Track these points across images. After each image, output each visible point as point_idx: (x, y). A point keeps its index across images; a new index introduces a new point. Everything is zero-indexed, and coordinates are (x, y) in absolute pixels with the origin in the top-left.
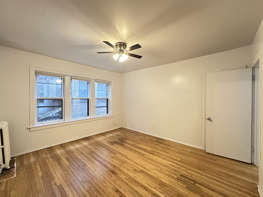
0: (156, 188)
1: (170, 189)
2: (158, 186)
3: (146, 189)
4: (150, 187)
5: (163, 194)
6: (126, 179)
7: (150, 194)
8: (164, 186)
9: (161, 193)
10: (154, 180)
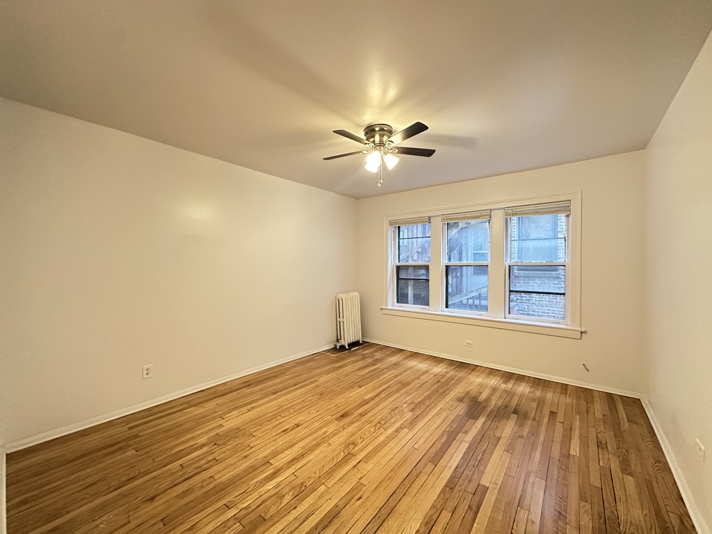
0: (293, 478)
1: (282, 505)
2: (298, 482)
3: (294, 460)
4: (299, 466)
5: (276, 487)
6: (326, 432)
7: (282, 465)
8: (295, 495)
9: (278, 485)
10: (317, 476)
